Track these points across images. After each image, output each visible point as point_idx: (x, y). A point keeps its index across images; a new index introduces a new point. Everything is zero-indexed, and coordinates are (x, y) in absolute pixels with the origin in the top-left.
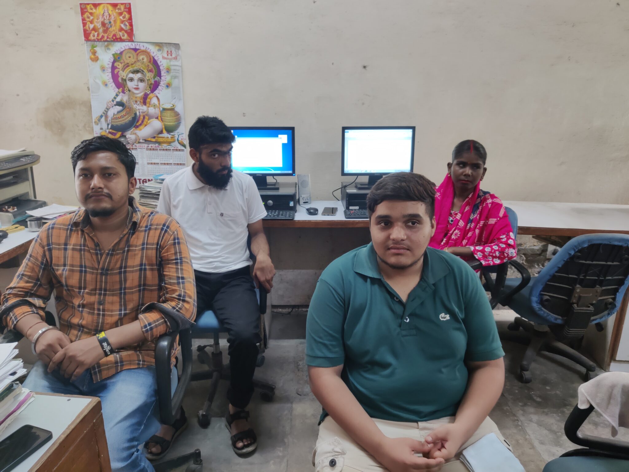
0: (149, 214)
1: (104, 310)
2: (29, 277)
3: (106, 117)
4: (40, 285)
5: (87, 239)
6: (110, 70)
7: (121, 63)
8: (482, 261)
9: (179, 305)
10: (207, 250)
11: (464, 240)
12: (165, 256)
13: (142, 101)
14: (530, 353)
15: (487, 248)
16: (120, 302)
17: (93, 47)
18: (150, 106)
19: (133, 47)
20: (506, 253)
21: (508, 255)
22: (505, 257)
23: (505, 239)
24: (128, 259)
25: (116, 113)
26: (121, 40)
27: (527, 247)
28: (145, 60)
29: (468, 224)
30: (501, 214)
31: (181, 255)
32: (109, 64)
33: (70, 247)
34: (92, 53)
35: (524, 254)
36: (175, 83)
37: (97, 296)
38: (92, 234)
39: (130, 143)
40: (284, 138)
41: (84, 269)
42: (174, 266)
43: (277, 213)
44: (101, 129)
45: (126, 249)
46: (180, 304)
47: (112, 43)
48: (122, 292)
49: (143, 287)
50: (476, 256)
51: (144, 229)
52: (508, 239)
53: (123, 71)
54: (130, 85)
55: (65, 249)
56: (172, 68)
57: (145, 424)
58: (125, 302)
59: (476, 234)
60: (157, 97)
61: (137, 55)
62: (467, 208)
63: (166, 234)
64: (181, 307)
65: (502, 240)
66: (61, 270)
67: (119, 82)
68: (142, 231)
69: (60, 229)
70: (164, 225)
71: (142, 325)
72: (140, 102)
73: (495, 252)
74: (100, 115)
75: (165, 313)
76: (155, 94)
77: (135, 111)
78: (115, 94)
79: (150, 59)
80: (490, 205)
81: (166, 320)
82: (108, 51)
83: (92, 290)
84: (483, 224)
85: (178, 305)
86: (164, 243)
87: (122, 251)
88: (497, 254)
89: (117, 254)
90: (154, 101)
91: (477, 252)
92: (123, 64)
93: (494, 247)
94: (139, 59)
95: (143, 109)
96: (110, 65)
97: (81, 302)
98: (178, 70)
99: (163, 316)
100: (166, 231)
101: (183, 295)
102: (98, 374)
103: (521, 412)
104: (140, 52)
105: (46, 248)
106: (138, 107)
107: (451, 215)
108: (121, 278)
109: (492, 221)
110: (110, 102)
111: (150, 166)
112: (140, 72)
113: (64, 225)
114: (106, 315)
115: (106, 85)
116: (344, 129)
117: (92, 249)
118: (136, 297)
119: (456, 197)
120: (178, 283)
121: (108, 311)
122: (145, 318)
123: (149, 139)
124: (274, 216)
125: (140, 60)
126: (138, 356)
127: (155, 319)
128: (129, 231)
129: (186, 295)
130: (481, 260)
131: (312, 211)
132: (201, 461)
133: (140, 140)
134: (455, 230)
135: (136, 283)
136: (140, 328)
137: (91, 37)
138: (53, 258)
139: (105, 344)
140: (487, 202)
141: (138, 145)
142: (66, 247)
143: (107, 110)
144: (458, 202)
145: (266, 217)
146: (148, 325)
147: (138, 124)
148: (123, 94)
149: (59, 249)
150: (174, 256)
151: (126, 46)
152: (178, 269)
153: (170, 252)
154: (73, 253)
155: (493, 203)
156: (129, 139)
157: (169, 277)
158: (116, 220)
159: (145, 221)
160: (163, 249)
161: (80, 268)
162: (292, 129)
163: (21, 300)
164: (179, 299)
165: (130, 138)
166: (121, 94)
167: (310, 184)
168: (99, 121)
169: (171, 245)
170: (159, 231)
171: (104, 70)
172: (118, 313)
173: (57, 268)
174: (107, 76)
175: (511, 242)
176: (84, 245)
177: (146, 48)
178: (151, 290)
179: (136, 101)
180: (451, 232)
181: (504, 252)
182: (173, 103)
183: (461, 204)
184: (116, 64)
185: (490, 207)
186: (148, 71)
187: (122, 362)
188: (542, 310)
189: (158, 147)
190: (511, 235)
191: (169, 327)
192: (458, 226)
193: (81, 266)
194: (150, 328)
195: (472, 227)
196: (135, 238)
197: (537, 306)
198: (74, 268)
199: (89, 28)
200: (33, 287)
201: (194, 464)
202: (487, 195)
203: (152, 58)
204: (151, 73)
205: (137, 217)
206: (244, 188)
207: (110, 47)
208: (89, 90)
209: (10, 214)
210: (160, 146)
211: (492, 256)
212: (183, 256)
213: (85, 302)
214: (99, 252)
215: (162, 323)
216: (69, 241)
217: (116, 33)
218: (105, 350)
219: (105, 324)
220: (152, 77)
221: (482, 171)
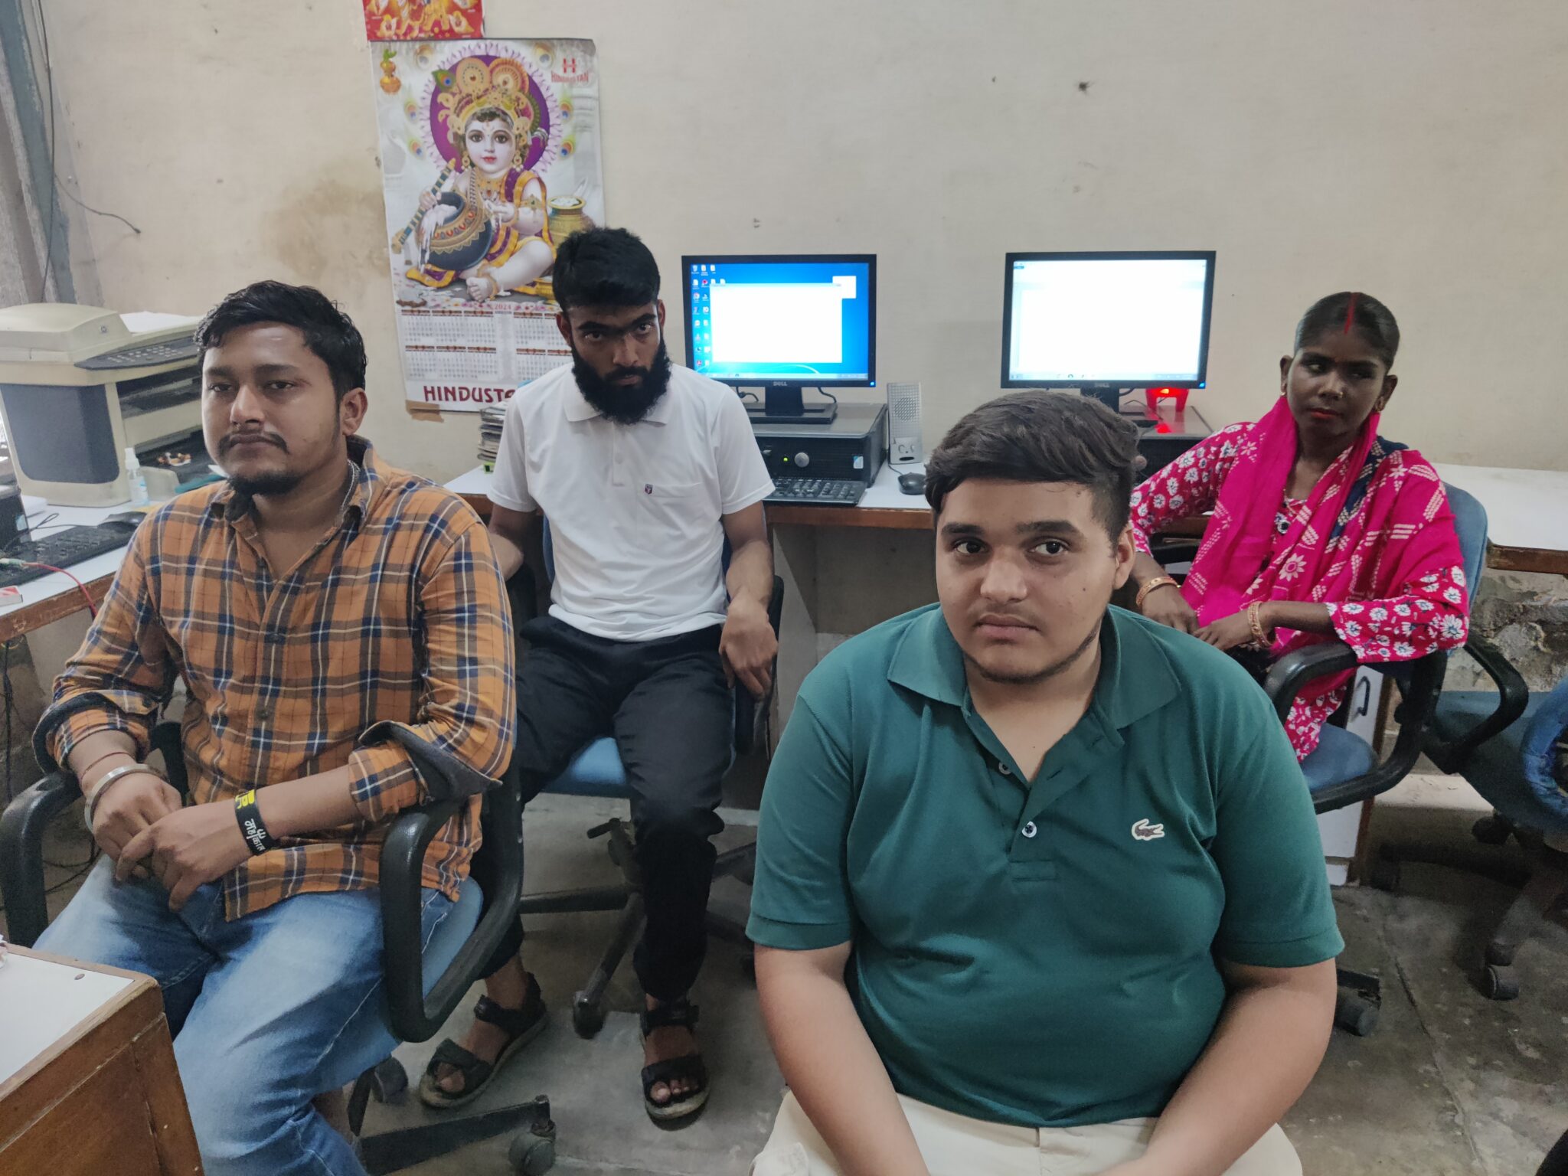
0: (403, 487)
1: (269, 734)
2: (113, 638)
3: (419, 232)
4: (140, 660)
5: (238, 548)
6: (427, 114)
7: (454, 95)
8: (1355, 647)
9: (456, 731)
10: (609, 581)
11: (1318, 586)
12: (429, 600)
13: (503, 191)
14: (1520, 912)
15: (1376, 609)
16: (313, 715)
17: (388, 55)
18: (523, 203)
19: (481, 52)
20: (1435, 630)
21: (1440, 633)
22: (1429, 641)
23: (1436, 586)
24: (334, 604)
25: (441, 222)
26: (453, 36)
27: (1551, 603)
28: (511, 85)
29: (1331, 538)
30: (1431, 511)
31: (474, 599)
32: (424, 98)
33: (200, 567)
34: (385, 71)
35: (1541, 622)
36: (583, 142)
37: (255, 697)
38: (252, 537)
39: (477, 298)
40: (846, 286)
41: (228, 625)
42: (454, 629)
43: (816, 486)
44: (408, 263)
45: (330, 577)
46: (460, 731)
47: (432, 44)
48: (318, 688)
49: (371, 678)
50: (1340, 631)
51: (383, 526)
52: (1444, 587)
53: (458, 116)
54: (475, 149)
55: (190, 572)
56: (576, 103)
57: (337, 1042)
58: (324, 715)
59: (1352, 570)
60: (540, 180)
61: (492, 72)
62: (1332, 492)
63: (437, 542)
64: (461, 739)
65: (1424, 589)
66: (179, 624)
67: (447, 141)
68: (375, 532)
69: (181, 519)
70: (434, 518)
71: (354, 780)
72: (499, 193)
73: (1399, 624)
74: (405, 227)
75: (416, 753)
76: (534, 171)
77: (486, 216)
78: (439, 175)
79: (523, 82)
80: (1398, 485)
81: (417, 769)
82: (422, 65)
83: (244, 680)
84: (1375, 538)
85: (452, 732)
86: (429, 567)
87: (320, 583)
88: (1407, 628)
89: (308, 590)
90: (533, 190)
91: (1345, 621)
92: (458, 97)
93: (1397, 609)
94: (495, 83)
95: (506, 213)
96: (428, 102)
97: (220, 709)
98: (591, 110)
99: (410, 759)
100: (437, 534)
101: (470, 707)
102: (239, 899)
103: (1469, 1085)
104: (497, 65)
105: (148, 567)
106: (494, 207)
107: (1283, 508)
108: (314, 652)
109: (1403, 531)
110: (428, 193)
111: (524, 357)
112: (499, 116)
113: (192, 509)
114: (273, 747)
115: (419, 151)
116: (1011, 258)
117: (251, 575)
118: (352, 703)
119: (1301, 458)
120: (461, 675)
121: (281, 735)
122: (365, 761)
123: (521, 290)
124: (805, 494)
125: (499, 86)
126: (348, 858)
127: (388, 766)
128: (344, 531)
129: (478, 706)
130: (1355, 644)
131: (911, 483)
132: (552, 1125)
133: (498, 291)
134: (1289, 555)
135: (354, 668)
136: (346, 787)
137: (383, 31)
138: (163, 593)
139: (251, 825)
140: (1391, 475)
141: (494, 303)
142: (192, 566)
143: (420, 216)
144: (1306, 473)
145: (772, 495)
146: (367, 781)
147: (493, 251)
148: (458, 174)
149: (177, 572)
150: (454, 601)
151: (465, 49)
152: (463, 635)
153: (442, 590)
154: (205, 582)
155: (1407, 478)
156: (472, 289)
157: (439, 656)
158: (309, 502)
159: (388, 505)
160: (426, 580)
161: (220, 621)
162: (871, 260)
163: (87, 696)
164: (459, 718)
165: (476, 286)
166: (453, 173)
167: (920, 407)
168: (403, 243)
169: (447, 572)
170: (418, 534)
171: (413, 114)
172: (305, 742)
173: (169, 619)
174: (422, 130)
175: (1452, 595)
176: (233, 564)
177: (513, 53)
178: (395, 688)
179: (489, 192)
180: (1278, 561)
181: (1427, 626)
182: (578, 194)
183: (1316, 476)
184: (441, 98)
185: (1397, 490)
186: (517, 113)
187: (302, 871)
188: (1558, 794)
189: (543, 308)
190: (1453, 576)
191: (424, 789)
192: (1299, 544)
193: (222, 617)
194: (371, 789)
195: (1341, 547)
196: (355, 550)
197: (1543, 784)
198: (205, 622)
199: (378, 9)
200: (124, 662)
201: (534, 1131)
202: (1396, 457)
203: (527, 79)
204: (524, 119)
205: (364, 496)
206: (710, 419)
207: (427, 54)
208: (378, 164)
209: (169, 473)
210: (548, 307)
211: (1390, 635)
212: (478, 602)
213: (227, 711)
214: (265, 583)
215: (405, 779)
216: (201, 551)
217: (441, 16)
218: (251, 839)
219: (270, 771)
220: (528, 128)
221: (1377, 385)
